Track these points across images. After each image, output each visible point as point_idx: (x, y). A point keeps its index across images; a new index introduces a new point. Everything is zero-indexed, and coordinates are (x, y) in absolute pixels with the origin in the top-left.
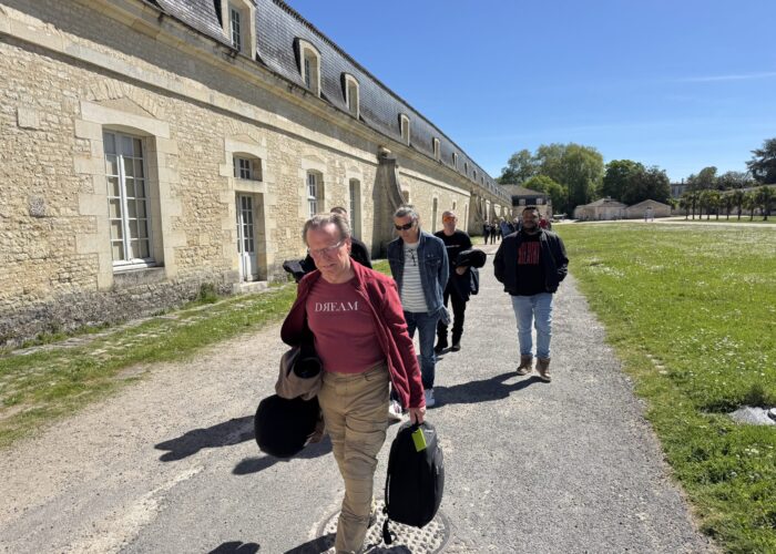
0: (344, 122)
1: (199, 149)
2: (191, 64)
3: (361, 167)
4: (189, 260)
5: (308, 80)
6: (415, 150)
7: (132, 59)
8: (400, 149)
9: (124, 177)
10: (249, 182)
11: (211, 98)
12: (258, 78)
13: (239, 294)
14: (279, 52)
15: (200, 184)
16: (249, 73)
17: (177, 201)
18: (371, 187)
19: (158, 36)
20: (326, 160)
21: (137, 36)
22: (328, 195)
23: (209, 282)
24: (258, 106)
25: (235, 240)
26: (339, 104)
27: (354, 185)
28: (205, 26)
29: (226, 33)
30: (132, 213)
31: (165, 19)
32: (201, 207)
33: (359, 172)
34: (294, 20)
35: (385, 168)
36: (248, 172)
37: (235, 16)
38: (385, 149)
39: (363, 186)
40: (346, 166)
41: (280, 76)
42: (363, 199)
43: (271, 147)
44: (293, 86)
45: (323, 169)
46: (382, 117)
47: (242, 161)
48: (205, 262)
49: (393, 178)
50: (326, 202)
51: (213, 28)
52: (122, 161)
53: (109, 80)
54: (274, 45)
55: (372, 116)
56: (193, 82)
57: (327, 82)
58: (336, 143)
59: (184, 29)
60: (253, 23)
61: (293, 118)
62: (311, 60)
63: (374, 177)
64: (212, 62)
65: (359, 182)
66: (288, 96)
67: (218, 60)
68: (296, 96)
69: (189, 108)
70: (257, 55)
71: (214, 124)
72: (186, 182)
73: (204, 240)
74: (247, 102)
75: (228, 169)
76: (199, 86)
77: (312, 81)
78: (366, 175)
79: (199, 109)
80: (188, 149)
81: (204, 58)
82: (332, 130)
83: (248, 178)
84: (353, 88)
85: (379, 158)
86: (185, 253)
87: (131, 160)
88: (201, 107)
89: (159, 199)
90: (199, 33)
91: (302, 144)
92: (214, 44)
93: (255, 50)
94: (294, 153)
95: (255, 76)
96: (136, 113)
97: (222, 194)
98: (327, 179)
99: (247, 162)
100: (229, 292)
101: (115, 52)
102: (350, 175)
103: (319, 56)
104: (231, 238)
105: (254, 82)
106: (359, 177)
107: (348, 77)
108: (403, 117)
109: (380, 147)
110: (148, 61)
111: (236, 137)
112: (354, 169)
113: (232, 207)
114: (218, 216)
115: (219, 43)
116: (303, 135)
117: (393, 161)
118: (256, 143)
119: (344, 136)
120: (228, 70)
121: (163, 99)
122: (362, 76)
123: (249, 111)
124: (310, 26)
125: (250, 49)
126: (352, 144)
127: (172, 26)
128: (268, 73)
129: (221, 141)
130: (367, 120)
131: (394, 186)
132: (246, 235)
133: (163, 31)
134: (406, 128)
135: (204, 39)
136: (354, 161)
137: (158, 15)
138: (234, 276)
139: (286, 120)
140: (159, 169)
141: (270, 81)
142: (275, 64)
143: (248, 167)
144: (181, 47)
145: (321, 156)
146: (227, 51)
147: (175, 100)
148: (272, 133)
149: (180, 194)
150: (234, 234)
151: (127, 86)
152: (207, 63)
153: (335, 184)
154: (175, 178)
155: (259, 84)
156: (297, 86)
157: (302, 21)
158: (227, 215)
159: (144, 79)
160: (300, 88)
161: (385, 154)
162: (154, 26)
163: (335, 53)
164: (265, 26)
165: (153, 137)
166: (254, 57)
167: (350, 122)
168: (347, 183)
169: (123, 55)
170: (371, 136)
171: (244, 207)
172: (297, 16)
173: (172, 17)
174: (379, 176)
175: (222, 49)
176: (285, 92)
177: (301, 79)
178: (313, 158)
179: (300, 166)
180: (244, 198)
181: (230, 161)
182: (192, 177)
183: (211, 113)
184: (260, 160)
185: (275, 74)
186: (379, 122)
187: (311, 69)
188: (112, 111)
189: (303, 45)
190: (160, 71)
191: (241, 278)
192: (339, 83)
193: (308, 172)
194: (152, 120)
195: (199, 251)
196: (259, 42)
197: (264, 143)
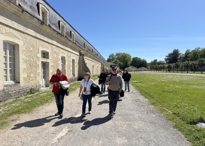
0: (71, 44)
1: (32, 49)
2: (31, 25)
3: (75, 56)
4: (27, 81)
5: (62, 32)
6: (89, 52)
7: (13, 22)
8: (85, 52)
9: (9, 56)
10: (45, 59)
11: (36, 35)
12: (49, 30)
13: (41, 91)
14: (55, 24)
15: (31, 59)
16: (47, 29)
17: (25, 64)
18: (77, 61)
19: (21, 17)
20: (66, 54)
21: (15, 16)
22: (66, 63)
23: (32, 88)
24: (49, 38)
25: (41, 75)
26: (70, 39)
27: (73, 60)
28: (35, 15)
29: (41, 17)
30: (10, 67)
31: (24, 12)
32: (31, 66)
33: (75, 57)
34: (59, 16)
35: (81, 56)
36: (45, 56)
37: (43, 13)
38: (81, 52)
39: (75, 61)
40: (72, 55)
41: (55, 30)
42: (76, 64)
43: (52, 49)
44: (58, 33)
45: (65, 56)
46: (81, 43)
47: (43, 53)
48: (32, 82)
49: (83, 59)
50: (66, 65)
51: (37, 16)
52: (8, 51)
53: (6, 27)
54: (53, 22)
55: (78, 43)
56: (31, 30)
57: (67, 33)
58: (69, 49)
59: (29, 15)
60: (48, 16)
61: (58, 42)
62: (63, 27)
63: (78, 59)
64: (36, 25)
65: (74, 60)
66: (57, 36)
67: (38, 24)
68: (59, 36)
69: (29, 37)
70: (49, 24)
71: (36, 42)
72: (27, 58)
73: (32, 75)
74: (45, 36)
75: (40, 55)
76: (33, 31)
77: (63, 32)
78: (76, 58)
79: (32, 38)
80: (29, 49)
81: (34, 24)
82: (68, 46)
83: (45, 58)
84: (73, 35)
85: (80, 54)
86: (26, 79)
87: (11, 51)
88: (33, 37)
89: (19, 63)
90: (34, 17)
91: (60, 49)
92: (38, 20)
93: (48, 23)
94: (58, 51)
95: (48, 30)
96: (14, 38)
97: (37, 62)
98: (66, 59)
99: (45, 53)
100: (38, 91)
101: (8, 20)
102: (72, 58)
103: (65, 26)
104: (39, 75)
105: (48, 32)
106: (75, 59)
107: (72, 32)
108: (86, 44)
109: (80, 51)
110: (18, 23)
111: (42, 46)
112: (73, 56)
113: (40, 66)
114: (36, 68)
115: (39, 20)
116: (60, 47)
117: (83, 55)
118: (48, 48)
119: (71, 47)
120: (41, 28)
121: (22, 34)
122: (76, 32)
123: (46, 39)
124: (63, 18)
125: (47, 22)
126: (73, 50)
127: (26, 14)
128: (52, 29)
129: (38, 47)
130: (77, 44)
131: (84, 61)
132: (43, 74)
133: (23, 15)
134: (86, 46)
135: (35, 18)
136: (73, 54)
137: (22, 10)
138: (40, 86)
139: (56, 42)
140: (20, 54)
141: (52, 32)
142: (53, 27)
143: (45, 54)
144: (28, 20)
145: (65, 53)
146: (41, 22)
147: (25, 35)
148: (52, 46)
149: (26, 62)
150: (40, 74)
151: (11, 30)
152: (35, 25)
153: (68, 60)
154: (24, 57)
155: (49, 32)
156: (59, 33)
157: (61, 16)
158: (39, 68)
159: (16, 28)
160: (60, 34)
161: (81, 53)
162: (21, 13)
163: (69, 26)
164: (51, 17)
165: (18, 45)
166: (48, 25)
167: (73, 44)
168: (71, 60)
169: (10, 21)
170: (78, 48)
171: (43, 66)
172: (59, 15)
173: (26, 12)
174: (80, 58)
175: (40, 22)
176: (56, 34)
177: (60, 32)
178: (63, 53)
179: (59, 55)
180: (43, 63)
181: (40, 53)
182: (29, 57)
183: (36, 39)
184: (48, 53)
185: (54, 30)
186: (80, 44)
187: (63, 29)
188: (6, 36)
189: (61, 23)
190: (21, 26)
191: (42, 86)
192: (70, 34)
193: (61, 56)
194: (18, 40)
195: (30, 79)
196: (49, 21)
197: (50, 48)
